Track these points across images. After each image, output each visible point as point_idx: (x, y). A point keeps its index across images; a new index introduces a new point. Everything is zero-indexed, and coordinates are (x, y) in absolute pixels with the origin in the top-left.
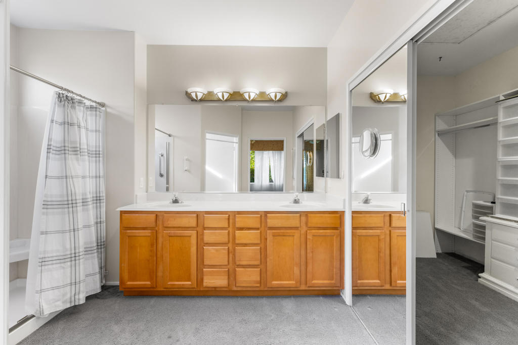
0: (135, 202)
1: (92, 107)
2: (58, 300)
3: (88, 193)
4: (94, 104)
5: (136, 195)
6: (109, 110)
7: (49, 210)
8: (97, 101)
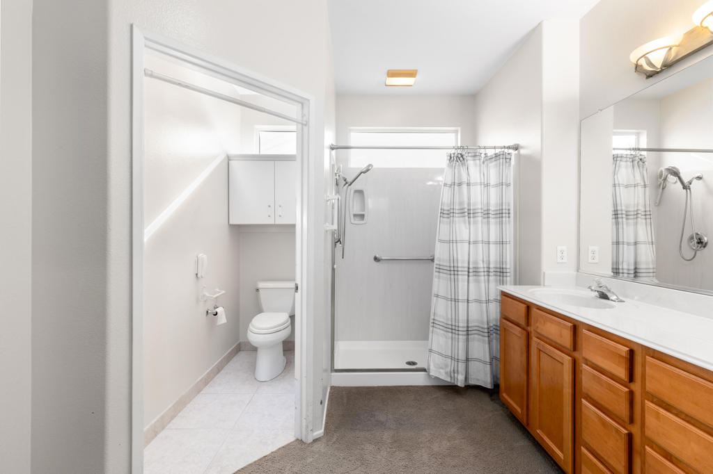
0: (542, 283)
1: (497, 156)
2: (442, 368)
3: (481, 262)
4: (498, 151)
5: (544, 273)
6: (522, 151)
7: (441, 275)
8: (507, 145)
